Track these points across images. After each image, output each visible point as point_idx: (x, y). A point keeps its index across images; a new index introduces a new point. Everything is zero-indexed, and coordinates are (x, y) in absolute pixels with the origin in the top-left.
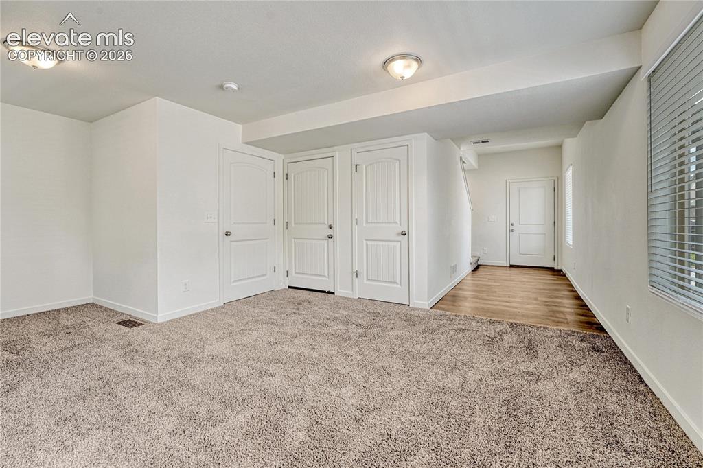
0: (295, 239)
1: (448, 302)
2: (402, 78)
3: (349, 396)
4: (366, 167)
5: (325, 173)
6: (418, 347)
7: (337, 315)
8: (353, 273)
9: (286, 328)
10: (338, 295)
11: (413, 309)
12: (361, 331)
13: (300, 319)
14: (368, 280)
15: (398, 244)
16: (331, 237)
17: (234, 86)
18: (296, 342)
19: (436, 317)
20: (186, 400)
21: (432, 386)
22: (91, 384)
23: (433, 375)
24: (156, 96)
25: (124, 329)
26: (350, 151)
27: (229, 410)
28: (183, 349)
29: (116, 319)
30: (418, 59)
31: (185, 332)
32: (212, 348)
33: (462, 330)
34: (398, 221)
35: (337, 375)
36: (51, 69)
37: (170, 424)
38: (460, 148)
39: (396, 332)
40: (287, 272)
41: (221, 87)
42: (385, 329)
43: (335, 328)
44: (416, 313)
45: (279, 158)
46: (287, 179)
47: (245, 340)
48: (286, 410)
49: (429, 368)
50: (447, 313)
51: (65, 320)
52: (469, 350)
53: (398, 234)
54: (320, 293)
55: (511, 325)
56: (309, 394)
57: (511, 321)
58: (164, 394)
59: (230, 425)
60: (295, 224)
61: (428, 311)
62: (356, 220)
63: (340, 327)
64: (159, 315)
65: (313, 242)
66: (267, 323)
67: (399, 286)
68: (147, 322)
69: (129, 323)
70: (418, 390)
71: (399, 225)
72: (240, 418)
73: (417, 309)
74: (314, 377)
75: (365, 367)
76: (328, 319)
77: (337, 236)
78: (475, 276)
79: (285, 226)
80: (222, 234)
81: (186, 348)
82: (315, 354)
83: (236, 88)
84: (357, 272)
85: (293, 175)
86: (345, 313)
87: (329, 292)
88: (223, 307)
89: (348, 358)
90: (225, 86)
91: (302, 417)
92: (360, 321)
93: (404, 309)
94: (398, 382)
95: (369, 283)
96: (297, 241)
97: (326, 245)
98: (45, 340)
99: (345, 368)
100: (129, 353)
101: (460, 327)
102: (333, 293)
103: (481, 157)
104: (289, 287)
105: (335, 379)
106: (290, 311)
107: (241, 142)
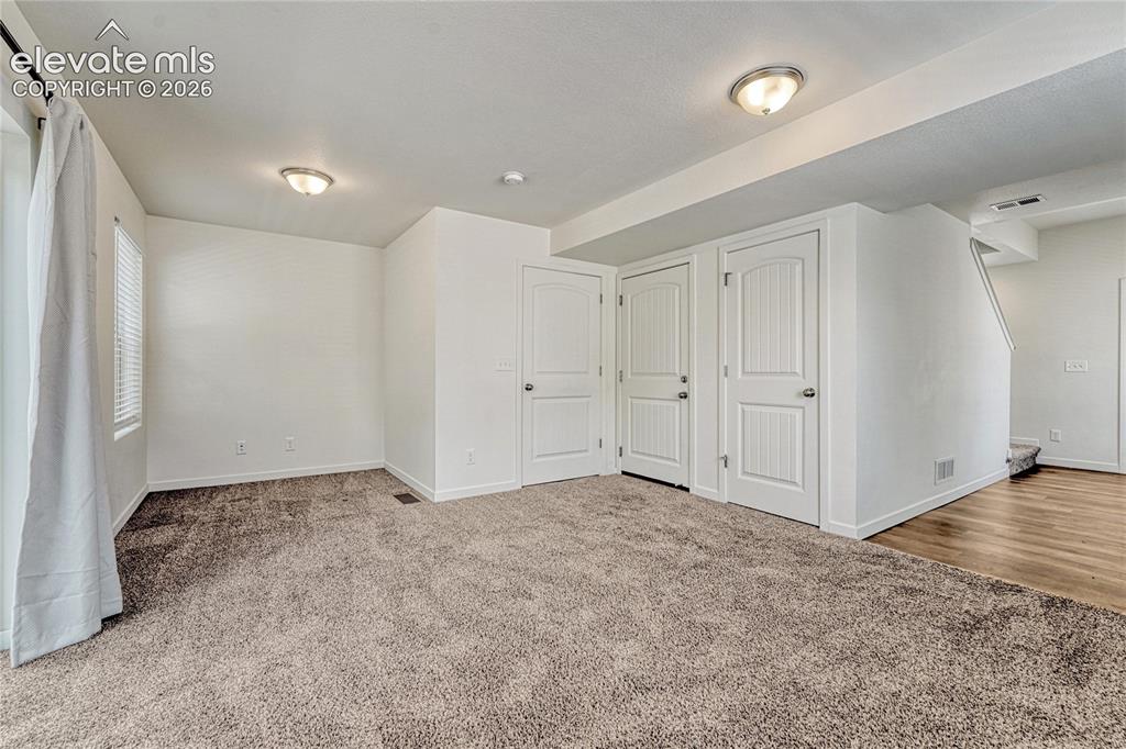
0: (631, 397)
1: (915, 534)
2: (766, 111)
3: (626, 656)
4: (743, 277)
5: (677, 292)
6: (795, 604)
7: (675, 526)
8: (719, 458)
9: (587, 533)
10: (695, 493)
11: (825, 535)
12: (702, 557)
13: (613, 522)
14: (744, 473)
15: (798, 414)
16: (684, 396)
17: (517, 176)
18: (590, 556)
19: (864, 557)
20: (415, 604)
21: (783, 678)
22: (336, 563)
23: (798, 660)
24: (434, 205)
25: (398, 504)
26: (715, 250)
27: (453, 632)
28: (444, 540)
29: (394, 491)
30: (794, 73)
31: (456, 518)
32: (478, 546)
33: (911, 591)
34: (799, 370)
35: (623, 619)
36: (322, 194)
37: (383, 629)
38: (969, 223)
39: (766, 571)
40: (621, 449)
41: (502, 180)
42: (750, 562)
43: (663, 545)
44: (826, 543)
45: (609, 273)
46: (621, 304)
47: (522, 542)
48: (523, 652)
49: (795, 646)
50: (896, 552)
51: (351, 486)
52: (904, 633)
53: (799, 394)
54: (665, 488)
55: (1050, 603)
56: (567, 637)
57: (1053, 593)
58: (396, 592)
59: (445, 650)
60: (632, 374)
61: (855, 542)
62: (726, 367)
63: (670, 545)
64: (437, 492)
65: (657, 403)
66: (563, 522)
67: (800, 490)
68: (425, 499)
69: (407, 498)
70: (749, 679)
71: (801, 378)
72: (460, 646)
73: (832, 536)
74: (587, 615)
75: (677, 617)
76: (658, 530)
77: (694, 396)
78: (1015, 487)
79: (618, 378)
80: (520, 387)
81: (447, 540)
82: (608, 581)
83: (521, 179)
84: (726, 459)
85: (629, 297)
86: (690, 523)
87: (681, 487)
88: (518, 492)
89: (657, 598)
90: (507, 178)
91: (540, 667)
92: (709, 542)
93: (803, 533)
94: (720, 655)
95: (745, 478)
96: (635, 401)
97: (677, 408)
98: (321, 506)
99: (641, 610)
100: (388, 533)
101: (910, 583)
102: (687, 490)
103: (1046, 235)
104: (624, 473)
105: (617, 625)
106: (605, 509)
107: (549, 253)
